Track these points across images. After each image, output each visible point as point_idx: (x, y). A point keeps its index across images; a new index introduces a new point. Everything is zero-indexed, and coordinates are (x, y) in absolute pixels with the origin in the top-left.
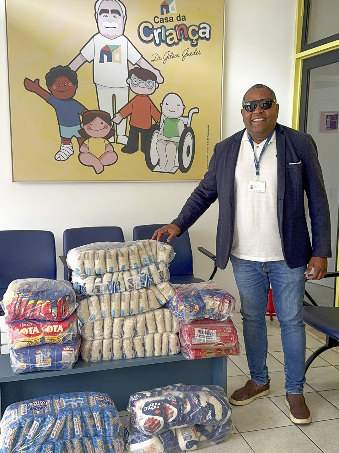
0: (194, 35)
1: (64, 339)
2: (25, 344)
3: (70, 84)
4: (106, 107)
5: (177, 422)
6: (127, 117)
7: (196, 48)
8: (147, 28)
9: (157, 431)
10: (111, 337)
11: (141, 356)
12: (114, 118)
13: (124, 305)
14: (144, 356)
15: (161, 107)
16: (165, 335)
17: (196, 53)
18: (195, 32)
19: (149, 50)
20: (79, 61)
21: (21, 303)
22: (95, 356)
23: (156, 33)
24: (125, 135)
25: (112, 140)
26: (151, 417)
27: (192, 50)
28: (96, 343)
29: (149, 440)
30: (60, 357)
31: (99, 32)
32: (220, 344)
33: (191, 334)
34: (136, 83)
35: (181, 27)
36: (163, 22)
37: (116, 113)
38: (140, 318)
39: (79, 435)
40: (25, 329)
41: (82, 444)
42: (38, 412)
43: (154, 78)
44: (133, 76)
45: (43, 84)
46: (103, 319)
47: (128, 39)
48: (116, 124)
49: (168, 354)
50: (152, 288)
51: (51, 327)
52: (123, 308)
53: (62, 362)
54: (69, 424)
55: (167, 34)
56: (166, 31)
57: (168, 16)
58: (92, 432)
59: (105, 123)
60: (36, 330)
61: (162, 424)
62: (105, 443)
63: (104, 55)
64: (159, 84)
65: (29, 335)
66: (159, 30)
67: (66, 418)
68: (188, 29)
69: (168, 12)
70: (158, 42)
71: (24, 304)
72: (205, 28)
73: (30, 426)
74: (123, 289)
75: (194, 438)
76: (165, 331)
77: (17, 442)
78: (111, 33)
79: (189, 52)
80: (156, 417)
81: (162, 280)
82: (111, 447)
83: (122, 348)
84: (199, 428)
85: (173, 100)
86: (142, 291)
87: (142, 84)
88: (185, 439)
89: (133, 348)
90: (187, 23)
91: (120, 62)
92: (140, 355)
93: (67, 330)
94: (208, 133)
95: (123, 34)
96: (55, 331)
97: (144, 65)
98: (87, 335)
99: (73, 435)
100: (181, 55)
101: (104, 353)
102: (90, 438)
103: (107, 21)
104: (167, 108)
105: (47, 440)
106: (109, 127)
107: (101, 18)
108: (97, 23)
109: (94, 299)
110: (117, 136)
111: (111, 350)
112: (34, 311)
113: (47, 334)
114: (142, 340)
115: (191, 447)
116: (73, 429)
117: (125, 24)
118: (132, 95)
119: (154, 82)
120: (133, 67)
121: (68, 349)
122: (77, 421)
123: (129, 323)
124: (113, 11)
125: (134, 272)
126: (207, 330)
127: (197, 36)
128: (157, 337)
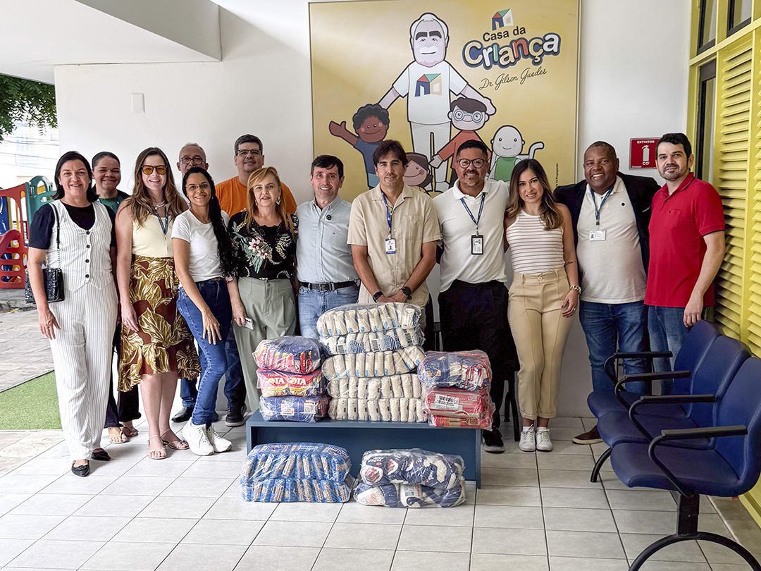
0: (536, 50)
1: (308, 392)
2: (272, 393)
3: (381, 124)
4: (422, 148)
5: (395, 476)
6: (448, 159)
7: (539, 66)
8: (474, 49)
9: (376, 481)
10: (357, 397)
11: (385, 420)
12: (431, 160)
13: (368, 366)
14: (389, 420)
15: (492, 144)
16: (411, 400)
17: (539, 73)
18: (538, 47)
19: (477, 76)
20: (391, 96)
21: (269, 354)
22: (340, 414)
23: (486, 53)
24: (446, 181)
25: (429, 187)
26: (372, 467)
27: (535, 69)
28: (340, 401)
29: (371, 489)
30: (302, 409)
31: (415, 61)
32: (463, 412)
33: (431, 399)
34: (460, 117)
35: (518, 43)
36: (496, 39)
37: (434, 155)
38: (385, 381)
39: (307, 476)
40: (272, 379)
41: (312, 486)
42: (274, 451)
43: (482, 108)
44: (456, 108)
45: (350, 127)
46: (348, 378)
47: (450, 64)
48: (435, 168)
49: (416, 421)
50: (400, 351)
51: (295, 379)
52: (366, 369)
53: (304, 413)
54: (298, 464)
55: (501, 53)
56: (499, 49)
57: (502, 30)
58: (319, 474)
59: (421, 168)
60: (282, 380)
61: (381, 475)
62: (332, 488)
63: (421, 87)
64: (489, 115)
65: (275, 384)
66: (490, 50)
67: (296, 457)
68: (528, 43)
69: (501, 25)
70: (488, 64)
71: (272, 355)
72: (552, 40)
73: (265, 459)
74: (368, 350)
75: (416, 495)
76: (413, 397)
77: (254, 473)
78: (430, 59)
79: (530, 72)
80: (375, 468)
81: (410, 343)
82: (337, 492)
83: (366, 410)
84: (427, 489)
85: (508, 135)
86: (386, 353)
87: (468, 117)
88: (406, 495)
89: (378, 411)
90: (527, 36)
91: (440, 93)
92: (385, 418)
93: (310, 384)
94: (557, 174)
95: (444, 60)
96: (298, 383)
97: (470, 94)
98: (333, 392)
99: (303, 476)
100: (519, 77)
101: (349, 412)
102: (319, 481)
103: (425, 46)
104: (500, 145)
105: (279, 477)
106: (426, 173)
107: (417, 43)
108: (413, 49)
109: (338, 358)
110: (436, 183)
111: (356, 410)
112: (280, 362)
113: (291, 385)
114: (387, 403)
115: (412, 504)
116: (302, 469)
117: (446, 48)
118: (455, 132)
119: (483, 113)
120: (456, 98)
121: (309, 401)
122: (305, 460)
123: (373, 384)
124: (432, 33)
125: (380, 334)
126: (449, 397)
127: (541, 51)
128: (403, 402)
